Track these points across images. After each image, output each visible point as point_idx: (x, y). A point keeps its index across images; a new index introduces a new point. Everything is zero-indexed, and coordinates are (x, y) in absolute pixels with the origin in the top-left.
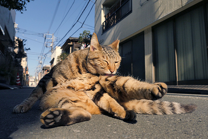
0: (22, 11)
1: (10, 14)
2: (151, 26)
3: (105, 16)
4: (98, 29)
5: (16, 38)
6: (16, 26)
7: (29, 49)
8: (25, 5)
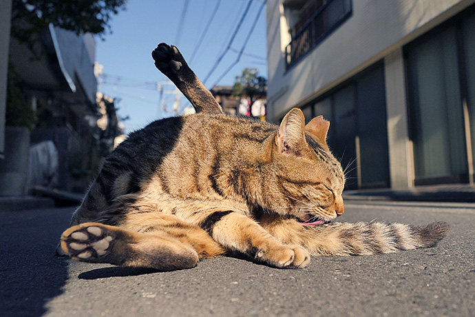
0: (103, 36)
1: (83, 45)
2: (399, 46)
3: (290, 31)
4: (276, 61)
5: (99, 95)
6: (98, 70)
7: (128, 118)
8: (110, 23)
